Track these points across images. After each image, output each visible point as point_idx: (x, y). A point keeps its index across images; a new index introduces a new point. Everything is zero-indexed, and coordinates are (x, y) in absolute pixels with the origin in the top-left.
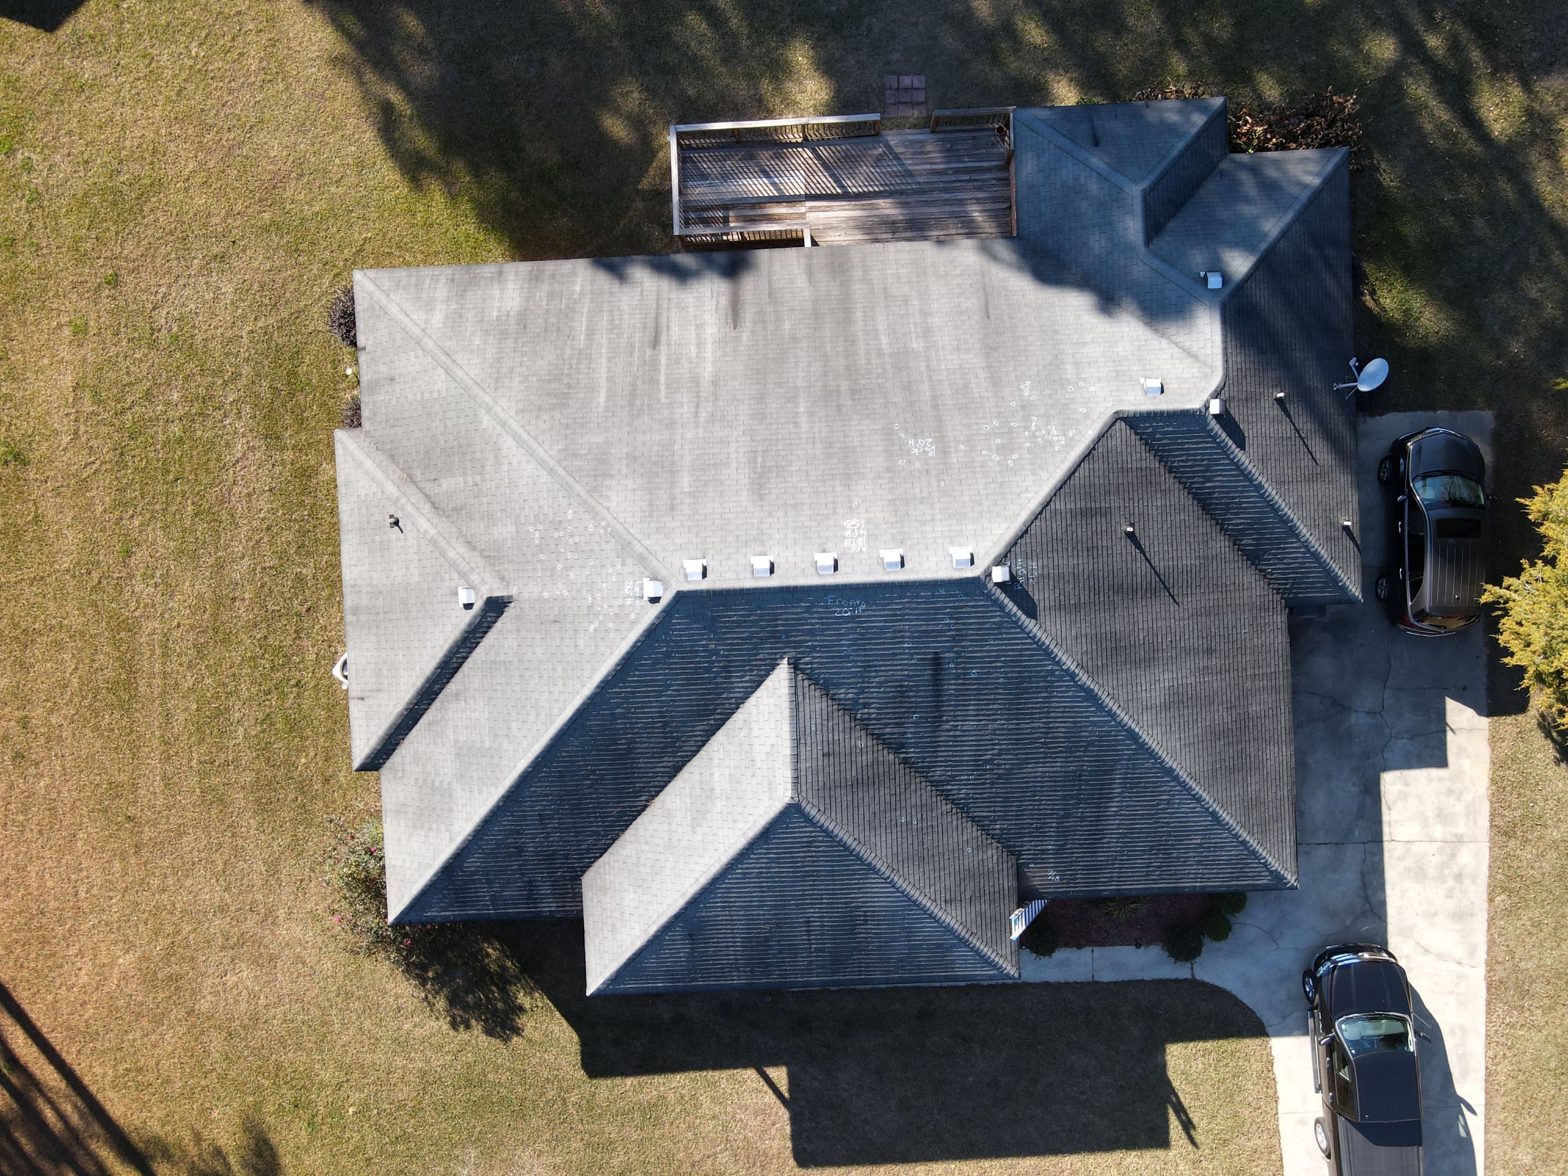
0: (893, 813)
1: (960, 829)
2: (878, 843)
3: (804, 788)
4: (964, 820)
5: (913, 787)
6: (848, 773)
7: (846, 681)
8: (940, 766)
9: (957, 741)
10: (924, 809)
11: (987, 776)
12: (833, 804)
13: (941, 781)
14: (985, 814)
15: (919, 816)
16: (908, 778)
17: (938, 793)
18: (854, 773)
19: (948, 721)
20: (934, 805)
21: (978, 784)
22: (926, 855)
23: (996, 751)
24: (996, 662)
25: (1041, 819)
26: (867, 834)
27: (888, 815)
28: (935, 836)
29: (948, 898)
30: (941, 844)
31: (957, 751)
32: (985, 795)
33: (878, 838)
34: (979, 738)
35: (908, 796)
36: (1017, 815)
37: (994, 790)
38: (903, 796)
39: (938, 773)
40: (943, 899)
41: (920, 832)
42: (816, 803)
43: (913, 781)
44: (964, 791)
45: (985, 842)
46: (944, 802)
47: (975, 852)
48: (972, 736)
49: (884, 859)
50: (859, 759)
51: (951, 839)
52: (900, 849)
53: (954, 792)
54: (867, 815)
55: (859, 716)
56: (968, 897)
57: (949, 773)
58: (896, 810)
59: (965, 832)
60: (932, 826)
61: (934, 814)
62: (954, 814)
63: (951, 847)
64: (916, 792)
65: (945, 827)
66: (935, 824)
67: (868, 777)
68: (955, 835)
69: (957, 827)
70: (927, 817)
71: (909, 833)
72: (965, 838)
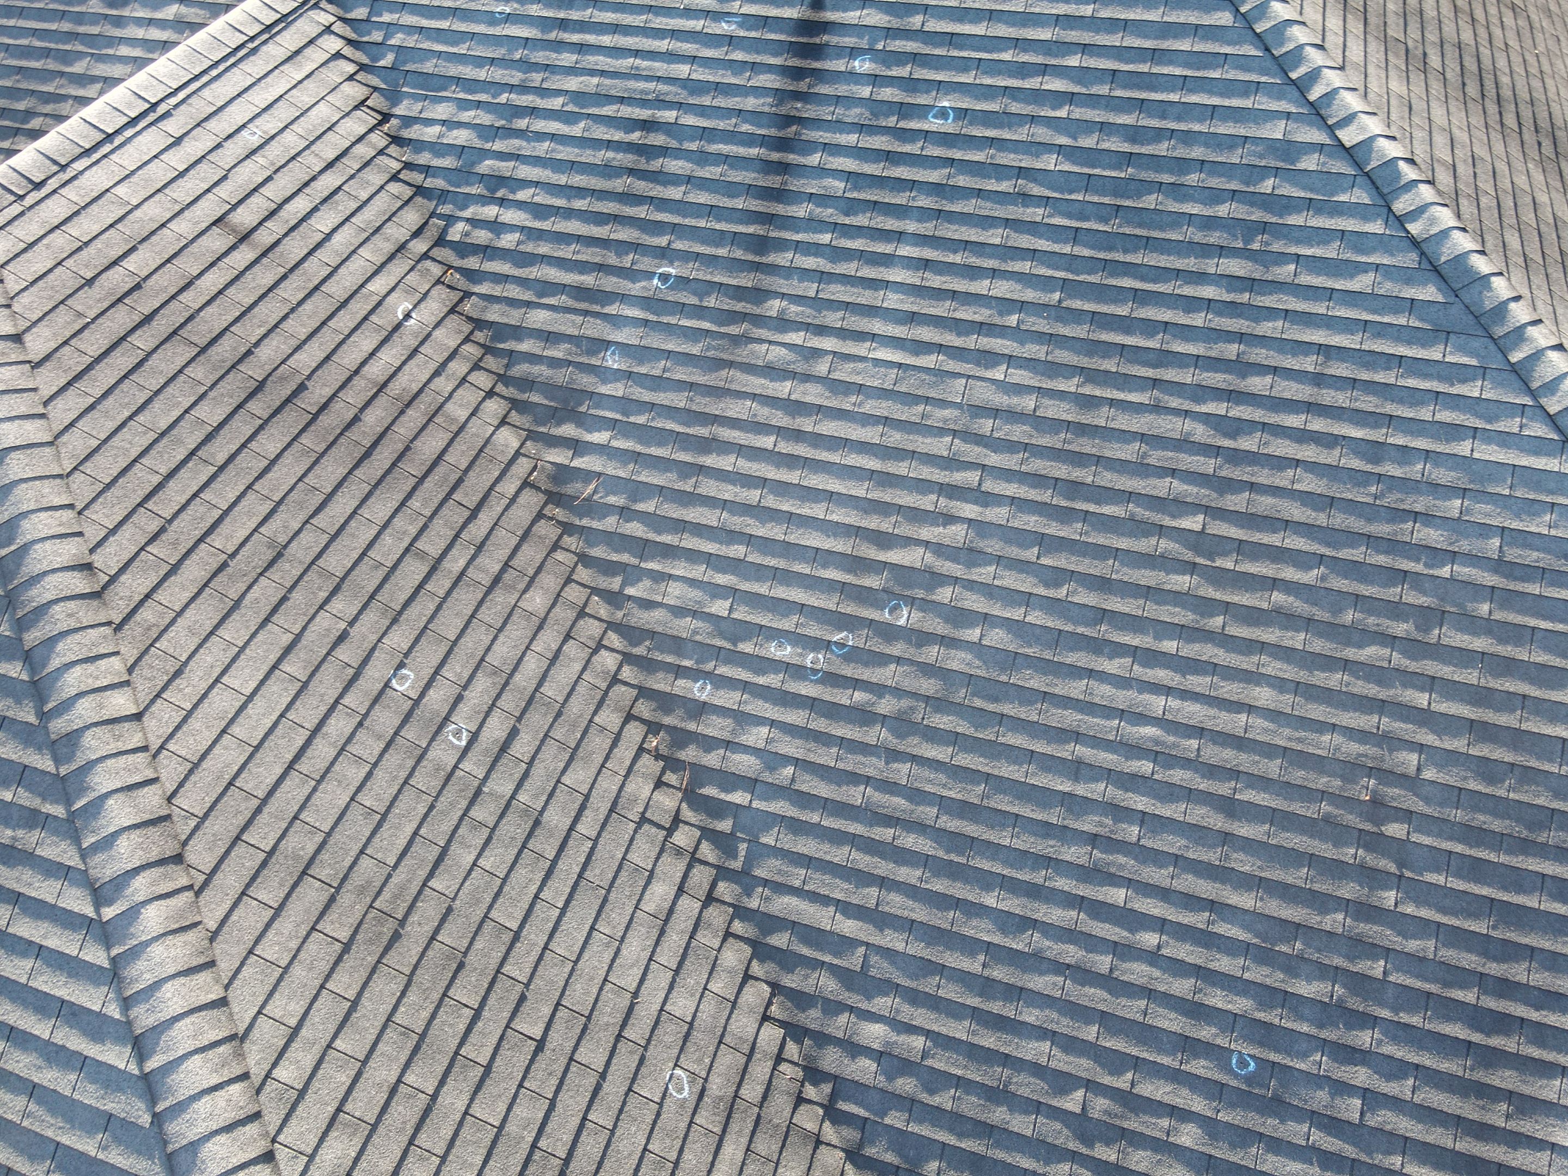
0: (372, 621)
1: (675, 940)
2: (195, 680)
4: (717, 916)
5: (537, 601)
6: (279, 343)
7: (468, 72)
8: (693, 556)
9: (798, 435)
10: (538, 720)
11: (886, 675)
13: (676, 644)
14: (823, 918)
15: (496, 729)
16: (530, 555)
17: (644, 709)
19: (783, 323)
20: (598, 743)
21: (833, 711)
22: (418, 929)
23: (956, 534)
24: (1044, 70)
25: (1117, 1062)
26: (173, 595)
27: (343, 606)
28: (526, 878)
30: (535, 936)
31: (782, 488)
32: (855, 795)
33: (214, 656)
34: (896, 438)
36: (986, 987)
37: (902, 772)
38: (465, 599)
39: (675, 593)
41: (453, 800)
42: (29, 305)
43: (550, 581)
44: (757, 736)
45: (780, 1105)
46: (648, 765)
47: (708, 1119)
48: (868, 420)
49: (171, 770)
51: (596, 959)
52: (293, 791)
53: (715, 727)
55: (456, 232)
57: (720, 607)
58: (395, 621)
59: (693, 978)
60: (537, 823)
61: (578, 777)
62: (679, 851)
63: (580, 996)
64: (540, 628)
65: (599, 873)
66: (557, 818)
67: (356, 419)
68: (635, 949)
69: (666, 921)
70: (530, 764)
71: (396, 762)
72: (682, 1005)
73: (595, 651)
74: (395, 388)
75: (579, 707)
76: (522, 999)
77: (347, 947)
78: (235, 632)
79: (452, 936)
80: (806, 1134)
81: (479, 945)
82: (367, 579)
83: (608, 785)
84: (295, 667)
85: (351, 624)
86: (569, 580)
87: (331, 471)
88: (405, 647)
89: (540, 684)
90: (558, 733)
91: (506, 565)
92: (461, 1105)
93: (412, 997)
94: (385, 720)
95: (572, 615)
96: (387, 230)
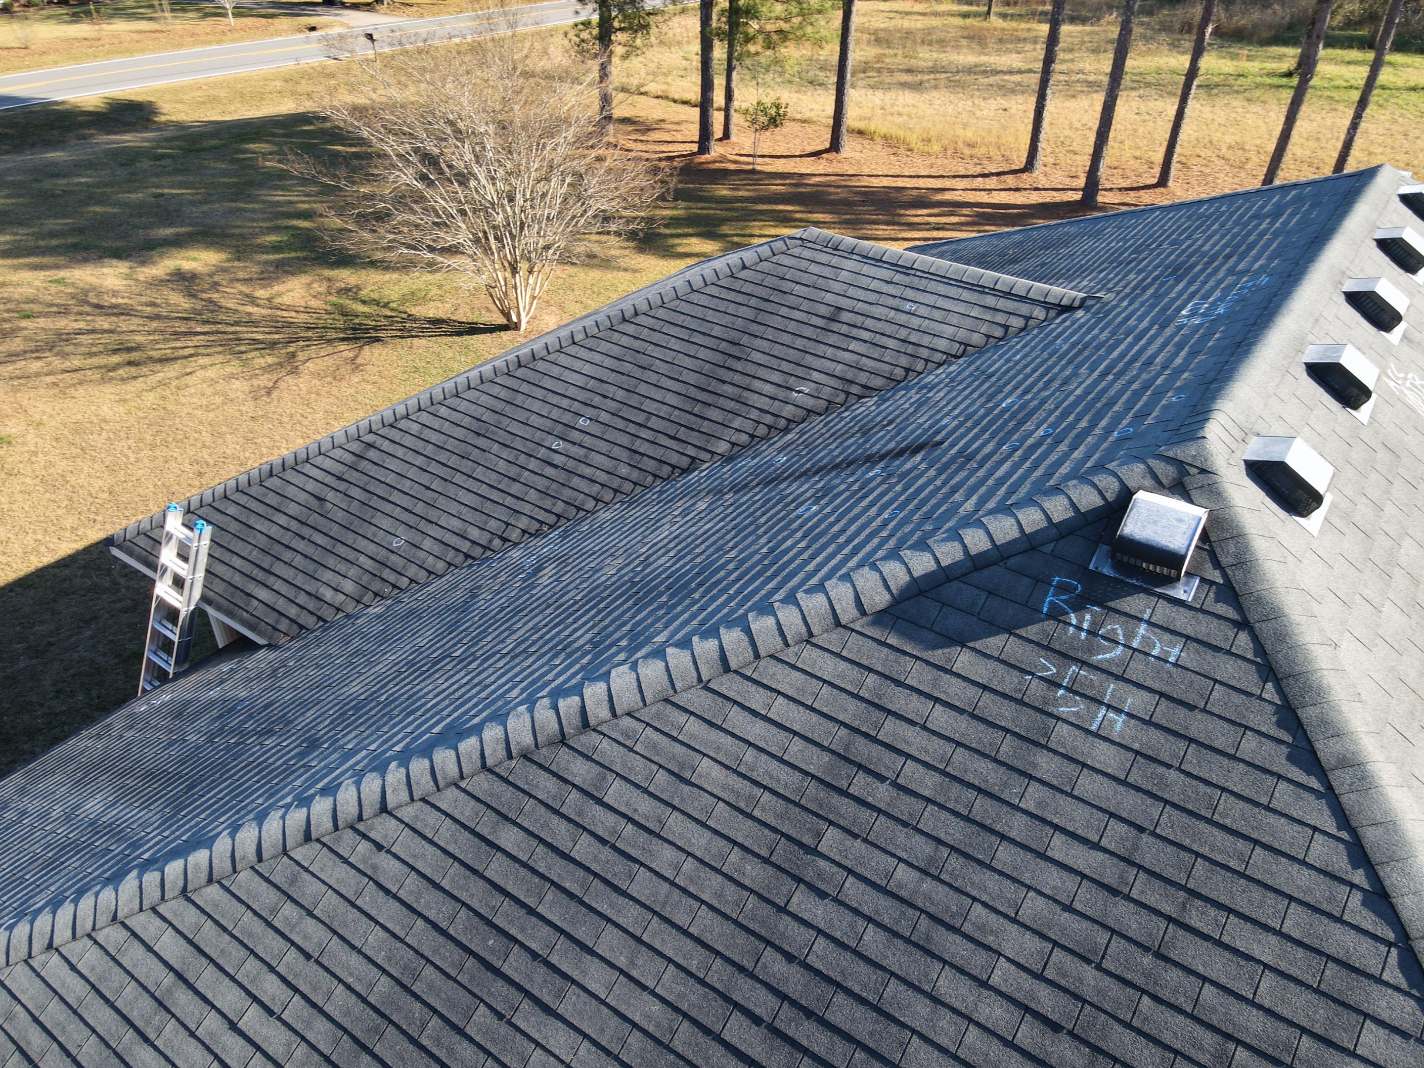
0: (614, 406)
1: (454, 540)
2: (589, 356)
3: (807, 254)
4: (459, 560)
5: (624, 470)
6: (764, 345)
10: (561, 476)
12: (731, 296)
15: (558, 459)
16: (651, 465)
18: (757, 357)
20: (548, 503)
22: (482, 442)
26: (625, 340)
27: (620, 395)
28: (492, 478)
29: (372, 454)
30: (469, 483)
33: (597, 358)
35: (616, 451)
38: (624, 440)
40: (379, 442)
41: (530, 447)
42: (765, 266)
43: (635, 475)
45: (376, 585)
46: (534, 527)
47: (382, 554)
50: (776, 377)
51: (454, 508)
52: (539, 393)
54: (657, 352)
56: (330, 495)
58: (613, 414)
59: (437, 549)
60: (514, 480)
61: (532, 495)
62: (491, 541)
63: (442, 502)
64: (609, 473)
65: (488, 507)
66: (515, 488)
67: (724, 382)
68: (455, 524)
69: (462, 536)
70: (541, 475)
71: (548, 424)
72: (427, 544)
73: (595, 499)
74: (746, 394)
75: (567, 493)
76: (446, 480)
77: (479, 420)
78: (608, 362)
79: (475, 454)
80: (362, 596)
81: (470, 463)
82: (634, 401)
83: (526, 508)
84: (592, 384)
85: (612, 399)
86: (635, 484)
87: (692, 378)
88: (600, 420)
89: (579, 475)
90: (554, 486)
91: (643, 455)
92: (416, 463)
93: (457, 442)
94: (567, 418)
95: (615, 486)
96: (862, 374)
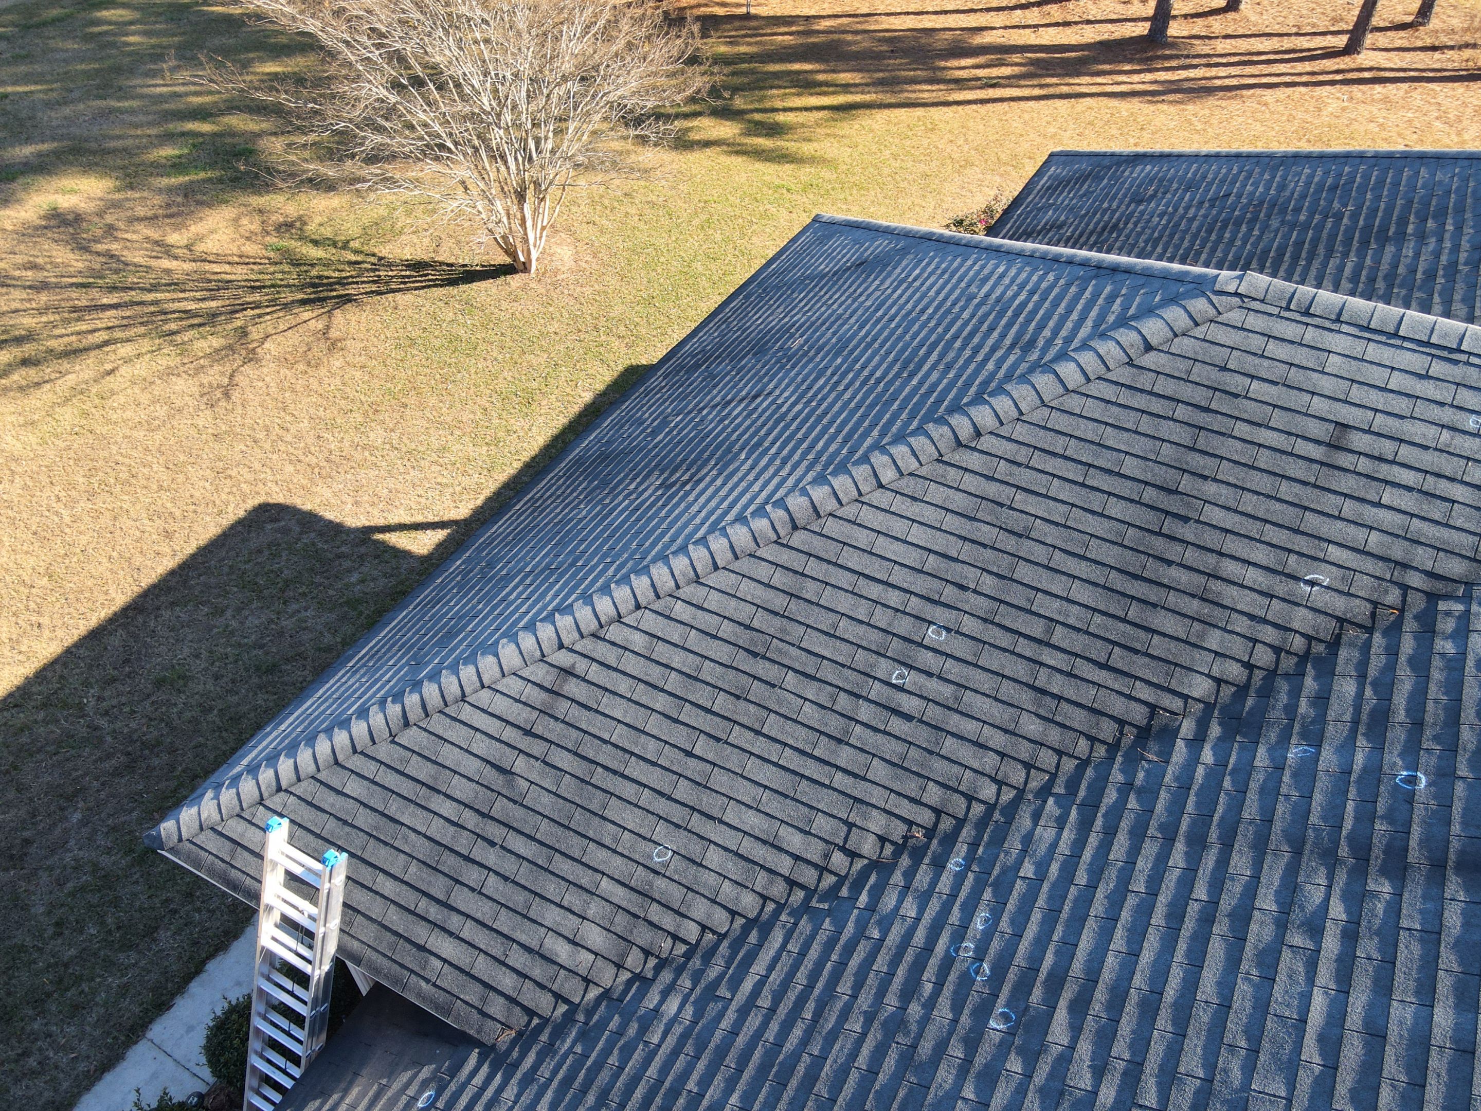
0: (981, 605)
1: (760, 853)
2: (913, 509)
3: (1254, 321)
4: (778, 889)
5: (1032, 726)
6: (1225, 494)
8: (1079, 844)
10: (923, 736)
11: (943, 1011)
12: (1139, 401)
13: (999, 840)
14: (759, 968)
15: (909, 704)
16: (1078, 718)
17: (946, 824)
20: (911, 786)
21: (919, 966)
22: (761, 668)
23: (1081, 1079)
26: (970, 483)
27: (988, 583)
28: (799, 737)
29: (572, 688)
30: (760, 746)
31: (1145, 910)
32: (844, 988)
33: (930, 515)
35: (1008, 690)
37: (855, 1025)
38: (1020, 670)
40: (581, 666)
41: (850, 679)
42: (1184, 345)
43: (1054, 736)
44: (910, 909)
45: (643, 936)
46: (898, 831)
47: (639, 876)
49: (849, 511)
50: (1260, 555)
51: (746, 792)
52: (844, 579)
53: (923, 878)
54: (1034, 505)
55: (1449, 606)
56: (520, 765)
57: (1027, 869)
58: (985, 620)
59: (734, 868)
60: (840, 741)
61: (879, 771)
62: (827, 856)
63: (720, 780)
64: (1006, 731)
65: (805, 791)
66: (844, 758)
67: (1170, 563)
68: (752, 821)
69: (772, 845)
70: (885, 733)
71: (874, 638)
72: (714, 857)
73: (994, 780)
74: (1215, 585)
75: (939, 767)
76: (718, 740)
77: (747, 627)
78: (951, 522)
79: (757, 691)
80: (624, 956)
81: (752, 707)
82: (1016, 595)
83: (876, 796)
84: (932, 563)
85: (975, 591)
86: (1060, 753)
87: (1109, 555)
88: (965, 630)
89: (953, 735)
90: (914, 753)
91: (1059, 698)
92: (657, 707)
93: (719, 669)
94: (904, 626)
95: (1024, 756)
96: (1420, 550)
